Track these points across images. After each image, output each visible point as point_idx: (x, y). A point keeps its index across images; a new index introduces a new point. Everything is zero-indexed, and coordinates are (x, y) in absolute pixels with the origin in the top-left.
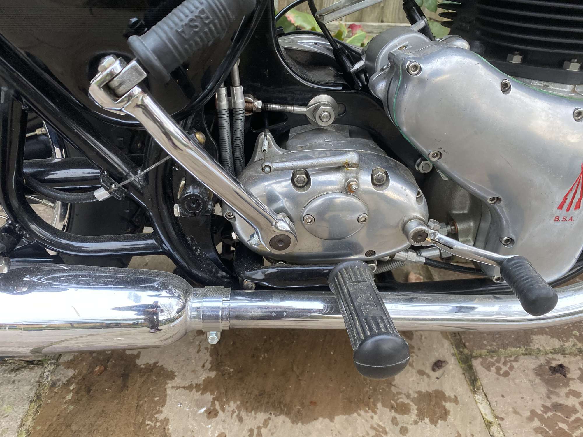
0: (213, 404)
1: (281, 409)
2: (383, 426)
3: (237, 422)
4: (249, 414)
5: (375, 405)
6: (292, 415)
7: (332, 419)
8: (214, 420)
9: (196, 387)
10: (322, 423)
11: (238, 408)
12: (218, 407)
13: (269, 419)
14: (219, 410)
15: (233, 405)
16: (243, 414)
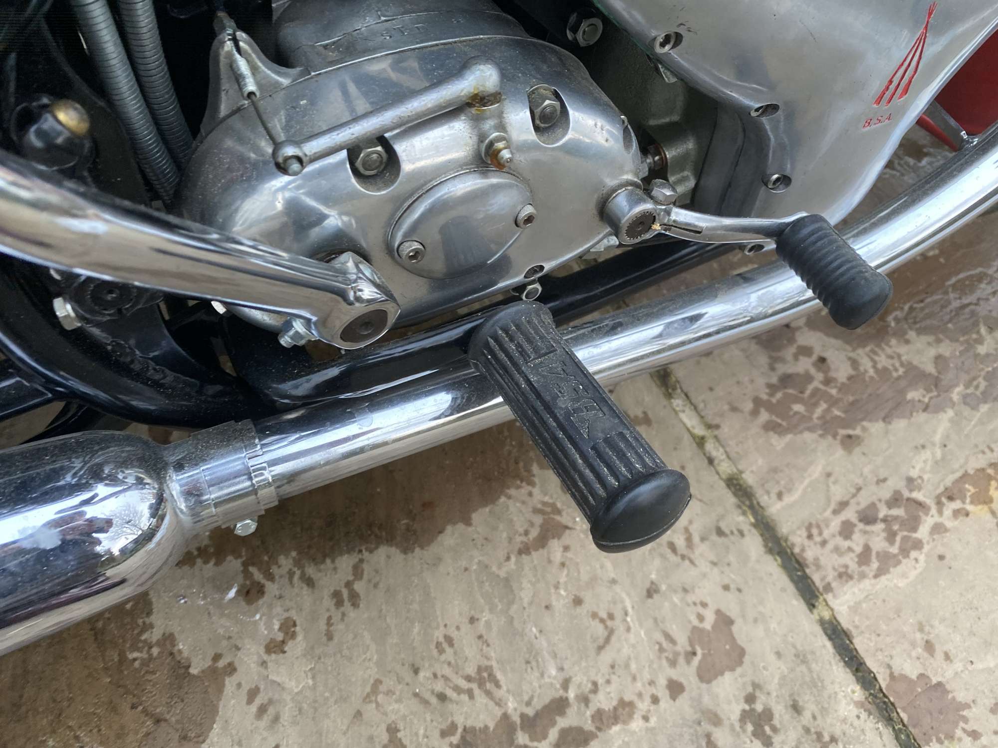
0: (247, 574)
1: (376, 536)
2: (551, 501)
3: (306, 590)
4: (322, 567)
5: (529, 471)
6: (399, 539)
7: (468, 522)
8: (261, 602)
9: (199, 556)
10: (453, 534)
11: (298, 563)
12: (258, 575)
13: (361, 561)
14: (263, 581)
15: (285, 563)
16: (310, 571)
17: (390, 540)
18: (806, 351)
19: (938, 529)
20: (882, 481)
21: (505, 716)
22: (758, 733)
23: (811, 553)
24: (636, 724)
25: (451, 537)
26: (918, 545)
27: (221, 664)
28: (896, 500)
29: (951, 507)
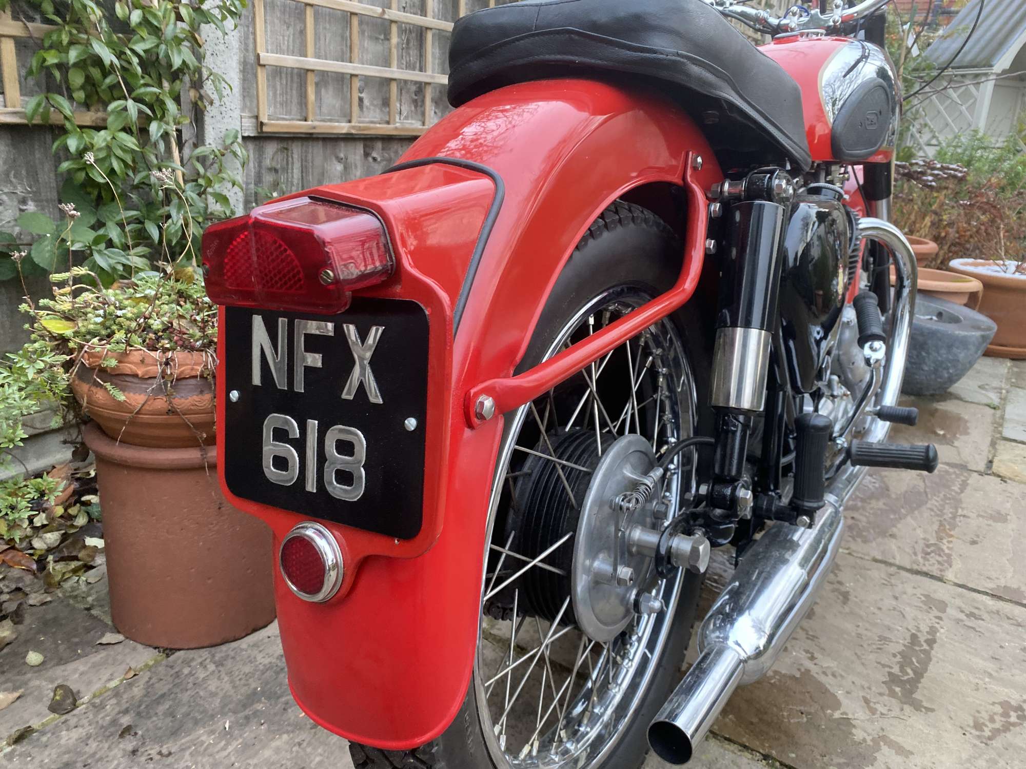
19: (949, 548)
20: (916, 543)
21: (904, 645)
22: (976, 618)
24: (942, 631)
26: (950, 554)
28: (927, 546)
29: (945, 542)
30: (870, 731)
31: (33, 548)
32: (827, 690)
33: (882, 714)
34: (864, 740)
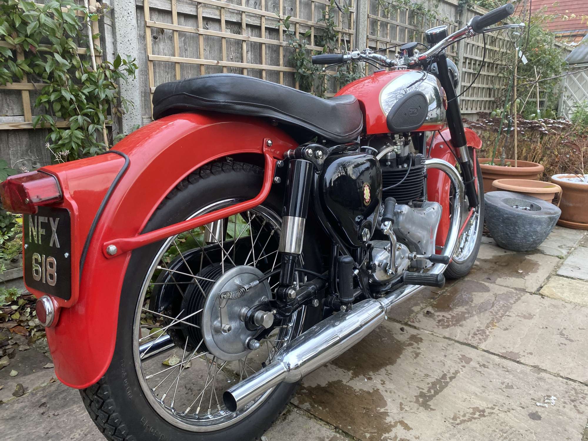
0: (366, 377)
1: (384, 365)
2: (412, 350)
3: (379, 376)
4: (379, 372)
7: (400, 358)
8: (373, 379)
9: (353, 378)
11: (373, 373)
12: (368, 376)
13: (385, 369)
14: (370, 377)
15: (371, 373)
16: (377, 373)
17: (388, 365)
18: (439, 316)
19: (490, 332)
20: (473, 329)
21: (437, 379)
22: (485, 367)
23: (470, 342)
24: (461, 373)
25: (399, 361)
26: (489, 335)
27: (375, 389)
28: (478, 331)
29: (489, 329)
30: (396, 418)
31: (29, 326)
32: (383, 399)
33: (406, 410)
34: (390, 422)
